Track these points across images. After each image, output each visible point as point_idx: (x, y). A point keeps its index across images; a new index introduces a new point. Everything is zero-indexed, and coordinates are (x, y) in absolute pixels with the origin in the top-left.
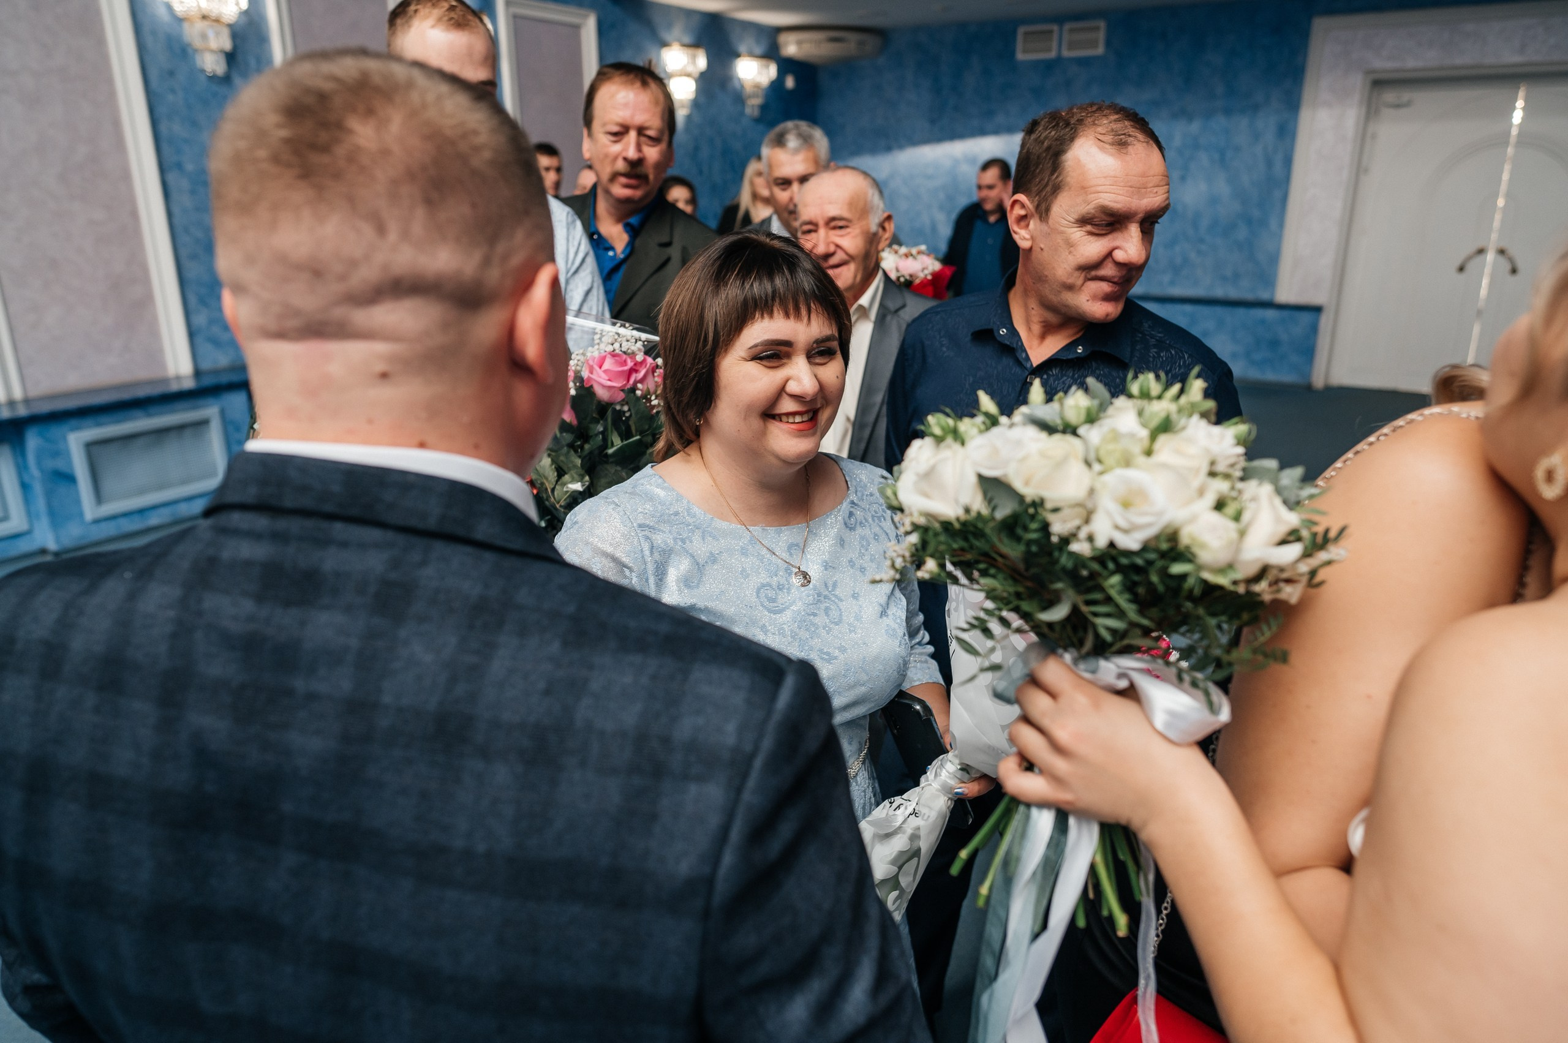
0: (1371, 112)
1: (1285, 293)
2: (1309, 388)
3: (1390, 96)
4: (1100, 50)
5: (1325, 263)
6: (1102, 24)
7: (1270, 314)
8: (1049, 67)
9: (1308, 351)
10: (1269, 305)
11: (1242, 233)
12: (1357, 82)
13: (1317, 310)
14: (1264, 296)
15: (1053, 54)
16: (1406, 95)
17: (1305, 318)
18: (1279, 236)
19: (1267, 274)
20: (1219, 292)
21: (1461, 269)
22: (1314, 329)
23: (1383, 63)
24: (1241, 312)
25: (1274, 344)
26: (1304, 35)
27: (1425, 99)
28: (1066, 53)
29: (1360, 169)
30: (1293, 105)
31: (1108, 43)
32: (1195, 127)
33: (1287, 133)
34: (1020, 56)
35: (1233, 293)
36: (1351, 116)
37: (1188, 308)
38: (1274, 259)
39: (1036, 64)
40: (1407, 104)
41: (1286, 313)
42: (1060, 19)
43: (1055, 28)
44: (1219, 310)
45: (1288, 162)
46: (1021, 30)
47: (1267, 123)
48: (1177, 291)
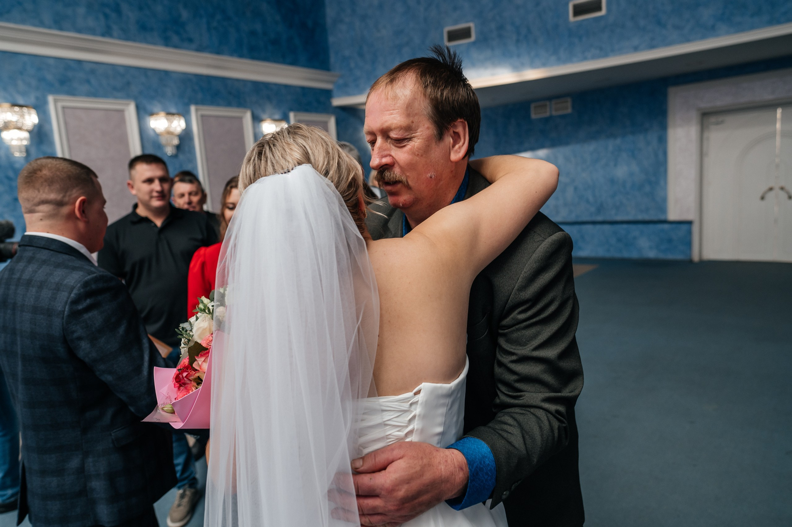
0: (703, 128)
1: (673, 215)
2: (691, 261)
3: (713, 119)
4: (569, 111)
5: (691, 200)
6: (569, 100)
7: (666, 226)
8: (546, 120)
9: (689, 244)
10: (665, 222)
11: (647, 188)
12: (694, 115)
13: (689, 223)
14: (662, 217)
15: (548, 114)
16: (720, 118)
17: (684, 227)
18: (665, 188)
19: (662, 207)
20: (640, 217)
21: (763, 198)
22: (690, 233)
23: (706, 104)
24: (651, 227)
25: (670, 241)
26: (665, 96)
27: (730, 119)
28: (554, 113)
29: (702, 155)
30: (664, 127)
31: (573, 107)
32: (618, 141)
33: (663, 140)
34: (534, 116)
35: (646, 217)
36: (693, 130)
37: (625, 226)
38: (665, 200)
39: (541, 120)
40: (722, 122)
41: (674, 226)
42: (550, 98)
43: (548, 103)
44: (641, 227)
45: (665, 153)
46: (533, 106)
47: (653, 136)
48: (619, 218)
